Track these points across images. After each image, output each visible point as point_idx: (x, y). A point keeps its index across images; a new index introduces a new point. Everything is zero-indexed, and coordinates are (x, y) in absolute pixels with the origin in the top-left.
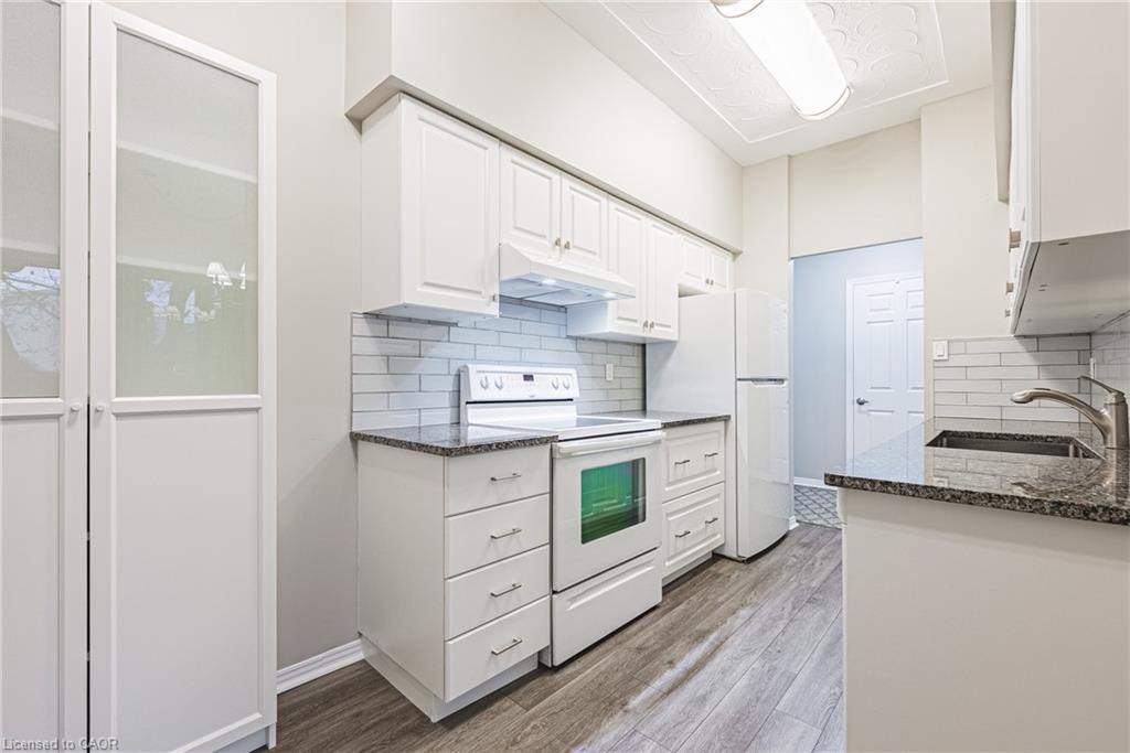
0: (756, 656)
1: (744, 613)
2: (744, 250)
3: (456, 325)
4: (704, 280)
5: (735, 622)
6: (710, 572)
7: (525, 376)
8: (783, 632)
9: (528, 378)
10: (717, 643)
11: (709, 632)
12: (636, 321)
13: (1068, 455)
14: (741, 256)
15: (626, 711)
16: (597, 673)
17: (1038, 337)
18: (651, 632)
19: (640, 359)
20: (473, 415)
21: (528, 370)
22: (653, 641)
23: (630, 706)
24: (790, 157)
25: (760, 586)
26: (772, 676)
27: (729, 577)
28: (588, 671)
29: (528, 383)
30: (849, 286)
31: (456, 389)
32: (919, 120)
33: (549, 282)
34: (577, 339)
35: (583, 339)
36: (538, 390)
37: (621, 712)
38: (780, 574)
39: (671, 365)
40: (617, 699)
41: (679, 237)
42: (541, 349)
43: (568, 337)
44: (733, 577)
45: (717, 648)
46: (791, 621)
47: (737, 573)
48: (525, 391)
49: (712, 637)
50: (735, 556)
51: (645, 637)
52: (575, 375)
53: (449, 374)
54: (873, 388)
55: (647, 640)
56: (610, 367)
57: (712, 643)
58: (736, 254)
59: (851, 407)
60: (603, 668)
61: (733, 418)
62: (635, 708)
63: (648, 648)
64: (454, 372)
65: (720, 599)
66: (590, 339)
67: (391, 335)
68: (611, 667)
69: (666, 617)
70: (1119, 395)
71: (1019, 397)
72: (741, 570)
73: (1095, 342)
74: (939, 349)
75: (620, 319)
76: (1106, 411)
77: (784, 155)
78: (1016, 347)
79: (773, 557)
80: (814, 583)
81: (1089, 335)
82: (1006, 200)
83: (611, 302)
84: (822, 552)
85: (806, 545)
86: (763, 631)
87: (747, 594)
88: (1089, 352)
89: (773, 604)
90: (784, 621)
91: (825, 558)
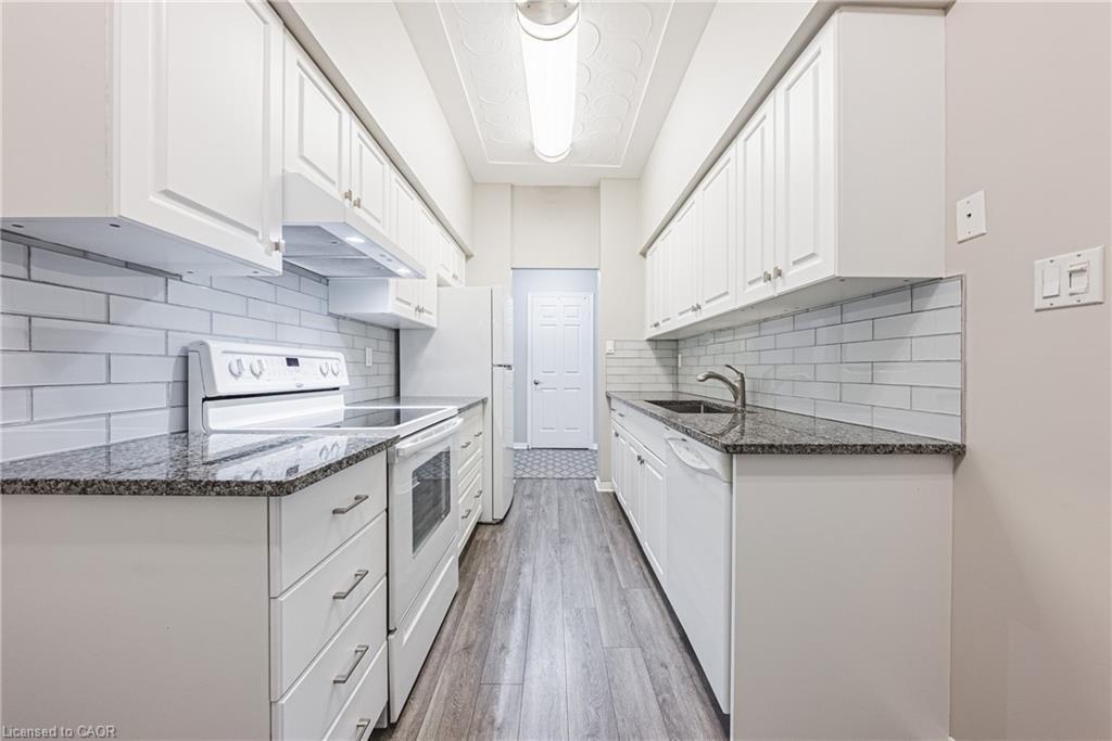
0: (560, 607)
1: (527, 569)
2: (475, 254)
3: (179, 277)
4: (451, 274)
5: (526, 580)
6: (478, 542)
7: (288, 359)
8: (563, 575)
9: (292, 362)
10: (526, 608)
11: (513, 600)
12: (409, 304)
13: (700, 412)
14: (473, 258)
15: (499, 729)
16: (442, 702)
17: (656, 341)
18: (466, 624)
19: (393, 345)
20: (219, 417)
21: (293, 353)
22: (474, 633)
23: (499, 720)
24: (512, 186)
25: (522, 541)
26: (582, 619)
27: (495, 541)
28: (431, 706)
29: (292, 368)
30: (529, 296)
31: (180, 378)
32: (599, 187)
33: (353, 240)
34: (338, 317)
35: (344, 318)
36: (305, 377)
37: (496, 733)
38: (528, 526)
39: (429, 351)
40: (481, 721)
41: (436, 228)
42: (300, 326)
43: (330, 314)
44: (498, 540)
45: (529, 612)
46: (561, 563)
47: (499, 535)
48: (289, 379)
49: (519, 604)
50: (490, 520)
51: (464, 633)
52: (343, 360)
53: (167, 355)
54: (544, 372)
55: (468, 635)
56: (369, 351)
57: (523, 610)
58: (468, 257)
59: (530, 386)
60: (445, 692)
61: (490, 400)
62: (504, 719)
63: (474, 642)
64: (175, 350)
65: (502, 564)
66: (351, 319)
67: (33, 277)
68: (452, 685)
69: (469, 602)
70: (742, 375)
71: (701, 377)
72: (500, 531)
73: (681, 344)
74: (610, 346)
75: (398, 299)
76: (737, 385)
77: (508, 184)
78: (646, 346)
79: (515, 513)
80: (555, 526)
81: (677, 340)
82: (644, 254)
83: (392, 280)
84: (543, 499)
85: (530, 496)
86: (550, 581)
87: (518, 552)
88: (677, 350)
89: (541, 554)
90: (558, 566)
91: (547, 504)
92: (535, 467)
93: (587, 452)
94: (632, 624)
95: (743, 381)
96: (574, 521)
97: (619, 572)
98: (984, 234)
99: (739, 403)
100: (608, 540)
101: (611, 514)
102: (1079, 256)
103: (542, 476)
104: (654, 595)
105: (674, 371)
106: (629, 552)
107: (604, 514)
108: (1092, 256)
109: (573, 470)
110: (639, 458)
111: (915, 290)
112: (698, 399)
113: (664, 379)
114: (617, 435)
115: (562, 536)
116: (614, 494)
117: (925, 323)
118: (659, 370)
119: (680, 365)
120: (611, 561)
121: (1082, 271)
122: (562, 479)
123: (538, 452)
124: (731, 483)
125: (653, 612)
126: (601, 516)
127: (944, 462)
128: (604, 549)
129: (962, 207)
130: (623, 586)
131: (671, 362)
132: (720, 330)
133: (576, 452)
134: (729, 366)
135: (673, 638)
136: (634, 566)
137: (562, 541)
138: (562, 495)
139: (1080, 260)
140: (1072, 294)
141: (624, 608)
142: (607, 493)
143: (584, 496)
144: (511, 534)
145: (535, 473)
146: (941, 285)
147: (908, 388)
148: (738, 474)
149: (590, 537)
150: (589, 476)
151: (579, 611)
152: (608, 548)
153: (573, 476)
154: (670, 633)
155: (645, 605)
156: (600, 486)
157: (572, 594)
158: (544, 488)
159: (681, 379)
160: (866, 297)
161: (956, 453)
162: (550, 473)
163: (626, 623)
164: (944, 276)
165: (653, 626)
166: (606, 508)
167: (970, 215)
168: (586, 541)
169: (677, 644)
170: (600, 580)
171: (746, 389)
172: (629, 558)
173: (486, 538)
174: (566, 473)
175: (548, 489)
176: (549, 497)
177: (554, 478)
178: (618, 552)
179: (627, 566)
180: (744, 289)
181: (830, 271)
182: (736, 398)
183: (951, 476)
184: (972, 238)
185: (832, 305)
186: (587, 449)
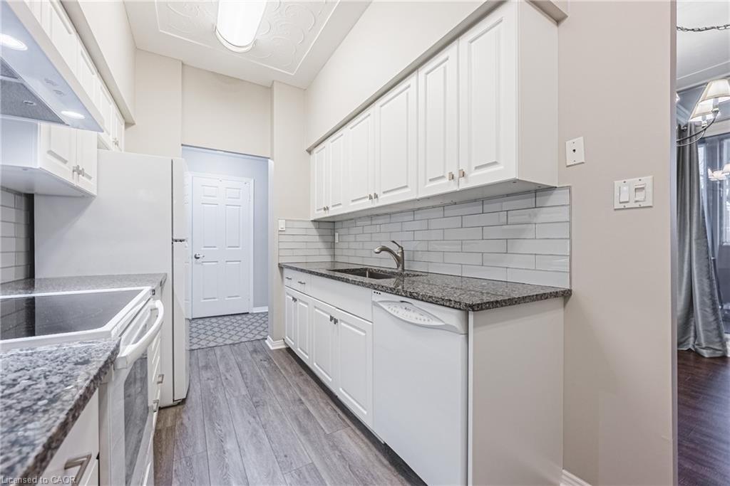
1: (230, 445)
8: (270, 440)
12: (65, 162)
14: (131, 128)
17: (319, 222)
24: (183, 64)
25: (214, 416)
26: (305, 478)
27: (182, 424)
32: (273, 87)
38: (215, 398)
41: (98, 81)
46: (264, 427)
47: (184, 416)
50: (171, 402)
54: (205, 247)
58: (128, 124)
61: (170, 275)
65: (200, 448)
70: (402, 248)
71: (377, 250)
72: (185, 411)
73: (338, 225)
74: (282, 225)
75: (50, 152)
76: (399, 255)
77: (180, 60)
78: (311, 225)
79: (197, 387)
80: (244, 391)
81: (334, 222)
82: (309, 151)
83: (43, 126)
84: (222, 368)
85: (206, 367)
86: (259, 450)
87: (213, 429)
88: (334, 230)
89: (238, 423)
90: (261, 431)
91: (227, 371)
92: (202, 336)
93: (249, 316)
94: (350, 466)
95: (403, 253)
96: (260, 381)
97: (319, 421)
98: (583, 163)
99: (400, 269)
100: (298, 393)
101: (290, 368)
102: (640, 180)
103: (212, 344)
104: (354, 431)
105: (332, 246)
106: (320, 399)
107: (285, 369)
108: (647, 181)
109: (241, 334)
110: (332, 318)
111: (537, 193)
112: (365, 267)
113: (325, 252)
114: (295, 300)
115: (254, 399)
116: (289, 350)
117: (544, 215)
118: (321, 245)
119: (337, 241)
120: (307, 412)
121: (643, 188)
122: (234, 344)
123: (200, 322)
124: (467, 334)
125: (362, 449)
126: (283, 372)
127: (559, 301)
128: (298, 403)
129: (569, 146)
130: (328, 433)
131: (330, 239)
132: (377, 215)
133: (238, 317)
134: (394, 242)
135: (385, 466)
136: (329, 409)
137: (256, 405)
138: (240, 359)
139: (641, 183)
140: (636, 201)
141: (337, 452)
142: (280, 350)
143: (261, 357)
144: (199, 411)
145: (203, 343)
146: (556, 192)
147: (534, 256)
148: (474, 327)
149: (282, 394)
150: (259, 337)
151: (299, 473)
152: (300, 400)
153: (244, 339)
154: (380, 461)
155: (352, 444)
156: (273, 345)
157: (286, 456)
158: (218, 357)
159: (337, 252)
160: (503, 196)
161: (566, 295)
162: (220, 341)
163: (344, 467)
164: (557, 186)
165: (366, 461)
166: (285, 364)
167: (574, 150)
168: (279, 398)
169: (389, 469)
170: (306, 432)
171: (405, 259)
172: (322, 404)
173: (169, 424)
174: (236, 338)
175: (223, 356)
176: (227, 364)
177: (226, 345)
178: (309, 401)
179: (323, 413)
180: (426, 184)
181: (513, 175)
182: (398, 266)
183: (563, 309)
184: (575, 165)
185: (475, 200)
186: (248, 313)
